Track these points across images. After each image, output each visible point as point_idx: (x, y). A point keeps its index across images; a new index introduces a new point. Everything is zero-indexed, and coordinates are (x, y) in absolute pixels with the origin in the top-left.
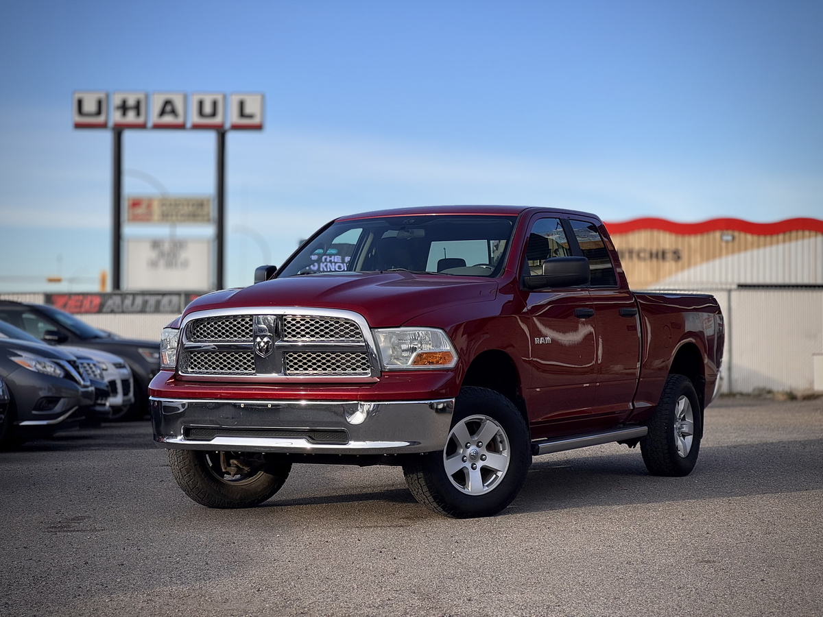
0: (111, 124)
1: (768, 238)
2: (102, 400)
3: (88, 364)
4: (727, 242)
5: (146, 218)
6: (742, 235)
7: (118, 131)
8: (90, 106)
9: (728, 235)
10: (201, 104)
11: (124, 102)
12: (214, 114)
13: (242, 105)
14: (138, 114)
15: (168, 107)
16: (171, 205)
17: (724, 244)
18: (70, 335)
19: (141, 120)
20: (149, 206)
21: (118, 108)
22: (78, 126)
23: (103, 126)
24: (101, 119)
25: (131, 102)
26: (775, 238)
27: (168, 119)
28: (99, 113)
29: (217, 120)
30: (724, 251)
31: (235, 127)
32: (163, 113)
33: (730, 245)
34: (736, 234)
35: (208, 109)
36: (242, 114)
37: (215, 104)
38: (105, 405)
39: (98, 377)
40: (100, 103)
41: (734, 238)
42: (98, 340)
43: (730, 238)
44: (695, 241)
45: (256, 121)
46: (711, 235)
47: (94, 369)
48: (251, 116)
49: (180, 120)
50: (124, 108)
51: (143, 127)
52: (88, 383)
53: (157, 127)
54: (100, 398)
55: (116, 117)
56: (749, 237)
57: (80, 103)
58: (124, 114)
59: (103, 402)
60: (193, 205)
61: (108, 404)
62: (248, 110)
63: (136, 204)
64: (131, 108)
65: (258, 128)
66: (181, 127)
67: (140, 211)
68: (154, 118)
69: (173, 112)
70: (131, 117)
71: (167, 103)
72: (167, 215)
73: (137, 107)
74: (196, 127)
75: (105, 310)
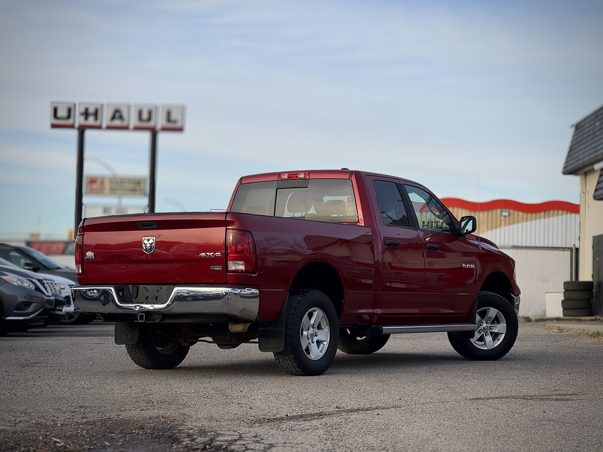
0: (77, 125)
1: (534, 215)
2: (60, 307)
3: (52, 284)
4: (505, 216)
5: (100, 192)
6: (516, 212)
7: (82, 130)
8: (62, 113)
9: (505, 211)
10: (140, 113)
11: (87, 110)
12: (149, 119)
13: (169, 114)
14: (96, 119)
15: (117, 114)
16: (117, 182)
17: (503, 218)
18: (41, 266)
19: (98, 123)
20: (102, 183)
21: (82, 114)
22: (54, 126)
23: (72, 127)
24: (70, 122)
25: (91, 110)
26: (538, 215)
27: (117, 122)
28: (69, 117)
29: (151, 124)
30: (503, 223)
31: (164, 129)
32: (113, 118)
33: (507, 218)
34: (512, 211)
35: (145, 116)
36: (169, 119)
37: (150, 113)
38: (61, 310)
39: (58, 292)
40: (69, 110)
41: (509, 214)
42: (60, 270)
43: (507, 214)
44: (482, 215)
45: (178, 125)
46: (494, 211)
47: (55, 287)
48: (175, 122)
49: (125, 124)
50: (86, 114)
51: (99, 127)
52: (50, 295)
53: (109, 128)
54: (59, 306)
55: (79, 120)
56: (520, 213)
57: (55, 110)
58: (86, 119)
59: (61, 308)
60: (133, 183)
61: (64, 310)
62: (173, 117)
63: (93, 181)
64: (91, 114)
65: (180, 130)
66: (126, 128)
67: (96, 186)
68: (107, 122)
69: (121, 118)
70: (91, 121)
71: (117, 111)
72: (115, 190)
73: (96, 114)
74: (137, 128)
75: (67, 252)
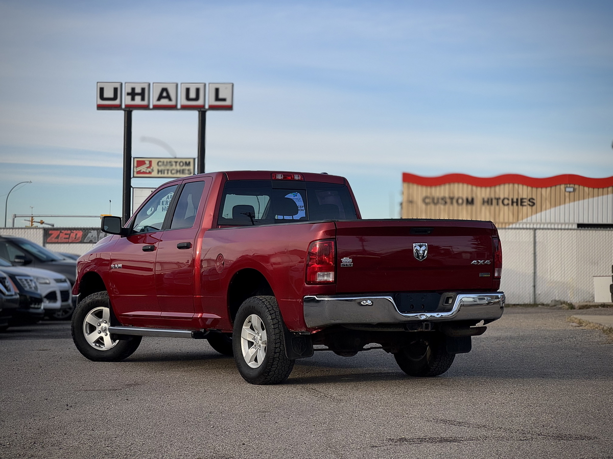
0: (123, 106)
1: (601, 190)
4: (570, 192)
6: (581, 187)
7: (129, 111)
8: (109, 93)
9: (570, 187)
10: (188, 90)
11: (133, 89)
12: (197, 99)
13: (217, 92)
14: (143, 99)
15: (164, 93)
17: (567, 194)
19: (145, 103)
21: (129, 94)
22: (100, 107)
23: (118, 107)
24: (117, 102)
25: (138, 90)
26: (605, 190)
27: (165, 102)
28: (115, 97)
29: (200, 103)
30: (567, 200)
31: (212, 108)
32: (160, 97)
33: (572, 194)
34: (577, 186)
35: (193, 95)
36: (217, 98)
37: (198, 90)
40: (116, 90)
41: (574, 190)
43: (572, 190)
44: (545, 192)
45: (228, 103)
46: (558, 187)
48: (224, 100)
49: (173, 103)
50: (133, 94)
51: (146, 107)
53: (156, 107)
55: (127, 100)
56: (586, 189)
57: (102, 90)
58: (133, 99)
60: (181, 164)
62: (221, 96)
64: (138, 94)
65: (230, 108)
66: (174, 108)
68: (153, 101)
69: (168, 97)
70: (138, 101)
71: (164, 90)
72: (163, 171)
73: (142, 94)
74: (184, 108)
